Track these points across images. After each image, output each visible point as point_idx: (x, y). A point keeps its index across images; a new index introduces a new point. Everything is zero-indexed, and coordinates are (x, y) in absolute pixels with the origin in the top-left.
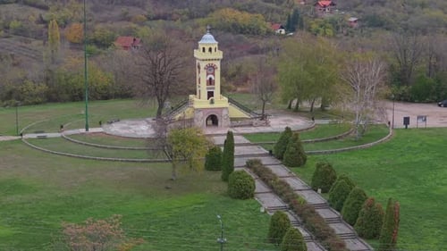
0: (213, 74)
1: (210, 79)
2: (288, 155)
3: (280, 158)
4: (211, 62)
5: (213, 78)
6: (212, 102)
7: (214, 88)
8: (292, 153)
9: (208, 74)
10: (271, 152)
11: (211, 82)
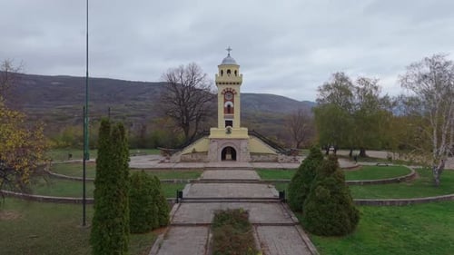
0: (232, 101)
1: (229, 106)
2: (312, 205)
3: (297, 210)
4: (229, 86)
5: (232, 106)
6: (229, 132)
7: (233, 117)
8: (321, 201)
9: (225, 101)
10: (282, 194)
11: (229, 110)
